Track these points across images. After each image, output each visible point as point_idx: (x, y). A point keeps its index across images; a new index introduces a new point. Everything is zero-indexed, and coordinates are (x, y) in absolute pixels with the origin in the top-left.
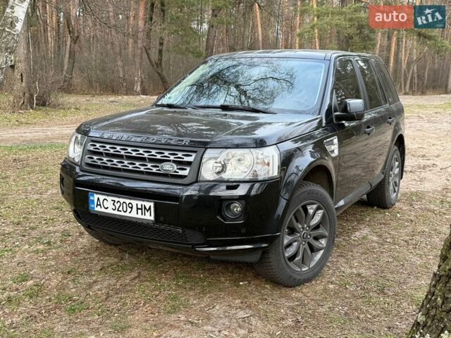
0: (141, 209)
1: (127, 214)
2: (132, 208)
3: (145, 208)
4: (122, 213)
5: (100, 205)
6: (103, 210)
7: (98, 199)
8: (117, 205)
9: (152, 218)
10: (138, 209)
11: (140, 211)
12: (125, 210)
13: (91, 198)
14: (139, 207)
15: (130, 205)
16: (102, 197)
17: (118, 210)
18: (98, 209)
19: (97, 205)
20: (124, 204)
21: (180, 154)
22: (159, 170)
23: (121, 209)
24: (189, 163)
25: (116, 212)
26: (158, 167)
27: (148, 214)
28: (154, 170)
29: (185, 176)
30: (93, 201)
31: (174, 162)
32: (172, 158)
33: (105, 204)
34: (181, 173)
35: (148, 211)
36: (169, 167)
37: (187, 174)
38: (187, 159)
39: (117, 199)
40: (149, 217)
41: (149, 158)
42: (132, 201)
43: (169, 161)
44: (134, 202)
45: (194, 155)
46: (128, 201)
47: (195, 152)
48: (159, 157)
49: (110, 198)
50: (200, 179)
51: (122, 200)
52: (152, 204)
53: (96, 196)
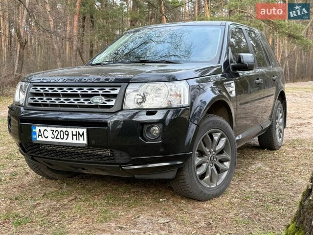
0: (76, 135)
1: (64, 141)
2: (68, 135)
3: (79, 134)
4: (60, 141)
5: (41, 135)
6: (44, 139)
7: (40, 130)
8: (56, 134)
9: (85, 142)
10: (73, 135)
11: (75, 137)
12: (62, 137)
13: (34, 130)
14: (74, 133)
15: (67, 133)
16: (42, 129)
17: (56, 138)
18: (40, 139)
19: (39, 135)
20: (62, 132)
21: (107, 89)
22: (90, 103)
23: (59, 137)
24: (115, 96)
25: (55, 140)
26: (89, 100)
27: (81, 139)
28: (86, 103)
29: (112, 106)
30: (36, 132)
31: (103, 95)
32: (101, 92)
33: (45, 134)
34: (108, 103)
35: (81, 136)
36: (98, 100)
37: (113, 104)
38: (113, 92)
39: (55, 129)
40: (83, 141)
41: (81, 94)
42: (68, 129)
43: (99, 95)
44: (70, 130)
45: (119, 89)
46: (64, 129)
47: (120, 86)
48: (90, 92)
49: (49, 129)
50: (125, 107)
51: (59, 129)
52: (85, 130)
53: (38, 128)
